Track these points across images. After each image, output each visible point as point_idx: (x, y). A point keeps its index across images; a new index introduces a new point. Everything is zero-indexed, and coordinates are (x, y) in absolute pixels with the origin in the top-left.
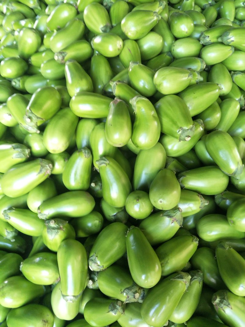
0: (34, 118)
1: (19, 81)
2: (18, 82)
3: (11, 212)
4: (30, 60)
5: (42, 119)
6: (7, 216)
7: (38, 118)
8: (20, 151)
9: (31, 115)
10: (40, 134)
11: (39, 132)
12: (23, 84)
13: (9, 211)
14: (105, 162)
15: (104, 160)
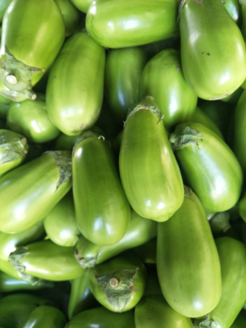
0: (23, 72)
5: (39, 70)
6: (19, 266)
7: (31, 69)
9: (13, 66)
10: (37, 100)
11: (34, 97)
13: (19, 256)
14: (194, 137)
15: (190, 133)
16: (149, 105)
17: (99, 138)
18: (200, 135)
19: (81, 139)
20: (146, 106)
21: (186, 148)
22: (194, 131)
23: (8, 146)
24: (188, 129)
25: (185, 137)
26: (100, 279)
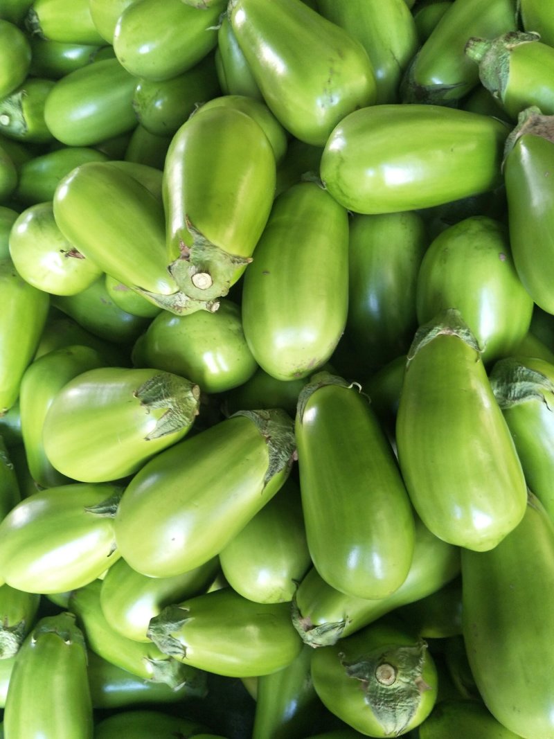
1: (20, 106)
2: (16, 114)
3: (181, 625)
4: (35, 20)
5: (245, 260)
6: (174, 646)
7: (233, 260)
8: (170, 406)
11: (216, 307)
12: (38, 113)
13: (174, 625)
14: (536, 387)
15: (528, 378)
16: (458, 327)
17: (351, 386)
18: (548, 382)
19: (314, 388)
20: (451, 329)
21: (519, 407)
22: (536, 375)
23: (172, 402)
24: (523, 370)
25: (519, 386)
26: (353, 667)
